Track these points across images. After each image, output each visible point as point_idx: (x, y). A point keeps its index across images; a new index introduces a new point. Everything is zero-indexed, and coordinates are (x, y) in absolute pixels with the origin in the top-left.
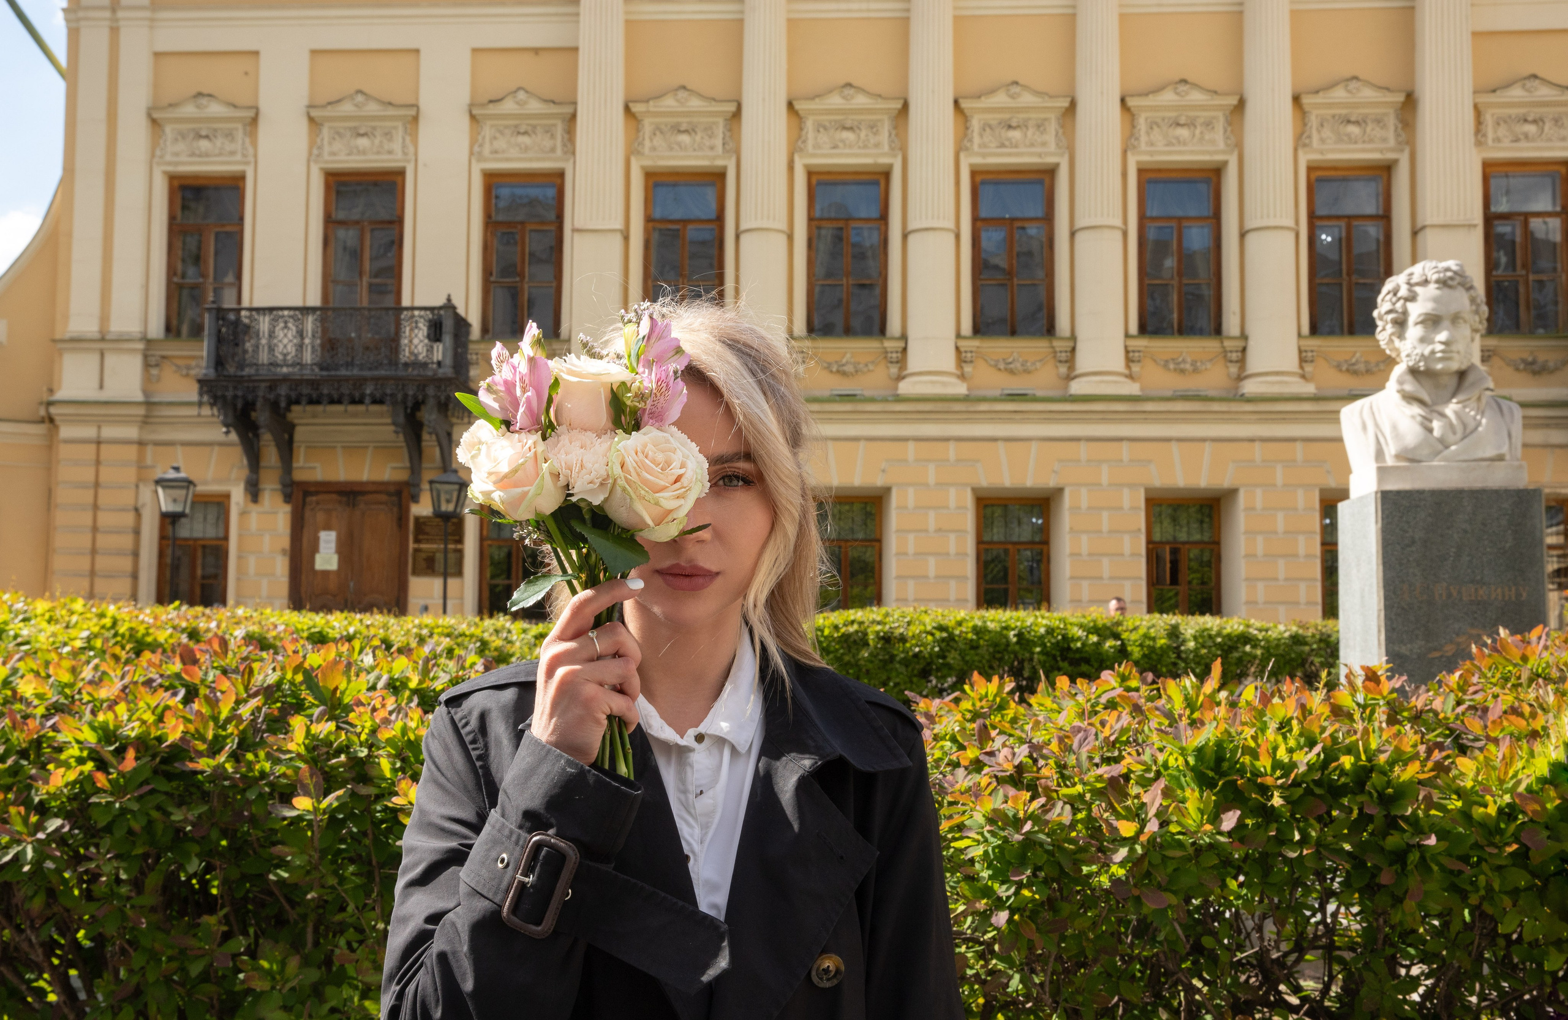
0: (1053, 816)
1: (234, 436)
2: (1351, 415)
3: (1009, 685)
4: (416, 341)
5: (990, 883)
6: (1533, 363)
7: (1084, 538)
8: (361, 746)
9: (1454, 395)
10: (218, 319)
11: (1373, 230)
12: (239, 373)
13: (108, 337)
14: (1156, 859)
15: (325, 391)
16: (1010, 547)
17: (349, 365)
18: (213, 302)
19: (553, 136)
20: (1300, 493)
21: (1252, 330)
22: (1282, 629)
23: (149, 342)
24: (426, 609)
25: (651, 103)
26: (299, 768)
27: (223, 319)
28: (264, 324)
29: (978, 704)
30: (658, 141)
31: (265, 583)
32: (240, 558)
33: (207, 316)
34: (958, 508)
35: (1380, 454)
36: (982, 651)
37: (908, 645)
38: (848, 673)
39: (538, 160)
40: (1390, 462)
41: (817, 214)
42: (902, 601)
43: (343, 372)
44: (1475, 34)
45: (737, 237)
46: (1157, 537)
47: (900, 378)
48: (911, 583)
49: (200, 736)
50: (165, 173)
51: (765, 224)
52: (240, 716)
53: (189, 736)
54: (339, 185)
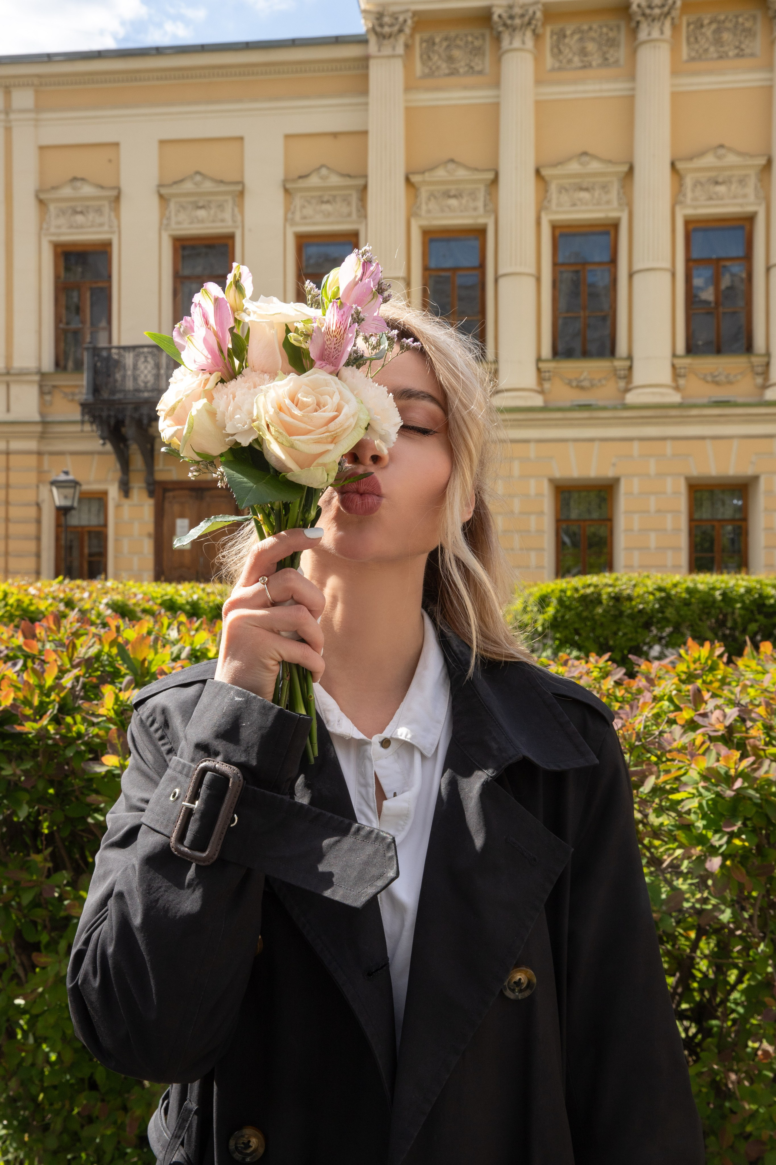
0: (761, 773)
1: (109, 447)
3: (719, 650)
5: (704, 832)
10: (94, 355)
12: (112, 398)
13: (12, 371)
16: (716, 523)
18: (90, 343)
19: (349, 204)
23: (43, 375)
25: (427, 174)
27: (99, 356)
28: (129, 359)
29: (692, 666)
30: (432, 205)
31: (136, 560)
32: (117, 540)
33: (85, 354)
34: (675, 493)
36: (694, 607)
37: (634, 603)
38: (586, 625)
39: (338, 223)
41: (560, 260)
42: (629, 567)
45: (496, 281)
47: (627, 390)
48: (636, 554)
49: (27, 702)
50: (51, 242)
51: (518, 269)
52: (61, 685)
53: (18, 703)
54: (184, 248)
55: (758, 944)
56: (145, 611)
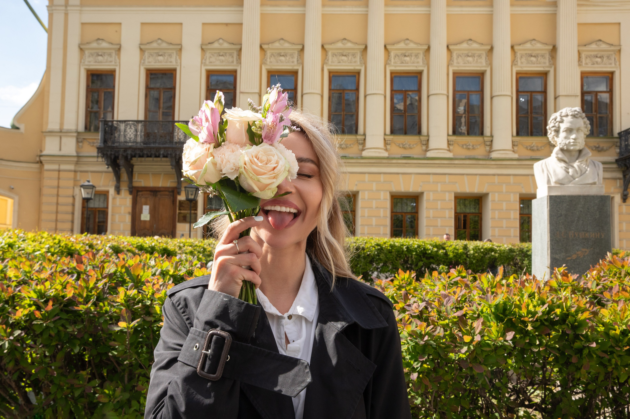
0: (436, 333)
1: (110, 169)
2: (538, 166)
3: (413, 275)
4: (180, 134)
5: (410, 361)
6: (598, 147)
7: (431, 211)
8: (148, 300)
9: (577, 159)
10: (105, 124)
11: (539, 97)
12: (113, 145)
13: (63, 131)
14: (479, 352)
15: (145, 152)
16: (403, 214)
17: (155, 142)
18: (103, 118)
19: (233, 57)
20: (512, 195)
21: (495, 134)
22: (506, 246)
23: (78, 133)
24: (183, 235)
25: (270, 45)
26: (122, 309)
27: (107, 125)
28: (122, 127)
29: (401, 282)
30: (273, 59)
31: (122, 225)
32: (112, 215)
33: (100, 123)
34: (384, 199)
35: (549, 181)
36: (393, 254)
37: (365, 251)
39: (227, 66)
40: (553, 184)
41: (332, 88)
42: (363, 234)
43: (152, 145)
44: (579, 24)
45: (302, 96)
46: (458, 211)
47: (363, 150)
48: (366, 228)
49: (80, 295)
50: (85, 69)
51: (313, 91)
52: (98, 287)
53: (76, 295)
54: (151, 74)
55: (433, 415)
56: (128, 251)
